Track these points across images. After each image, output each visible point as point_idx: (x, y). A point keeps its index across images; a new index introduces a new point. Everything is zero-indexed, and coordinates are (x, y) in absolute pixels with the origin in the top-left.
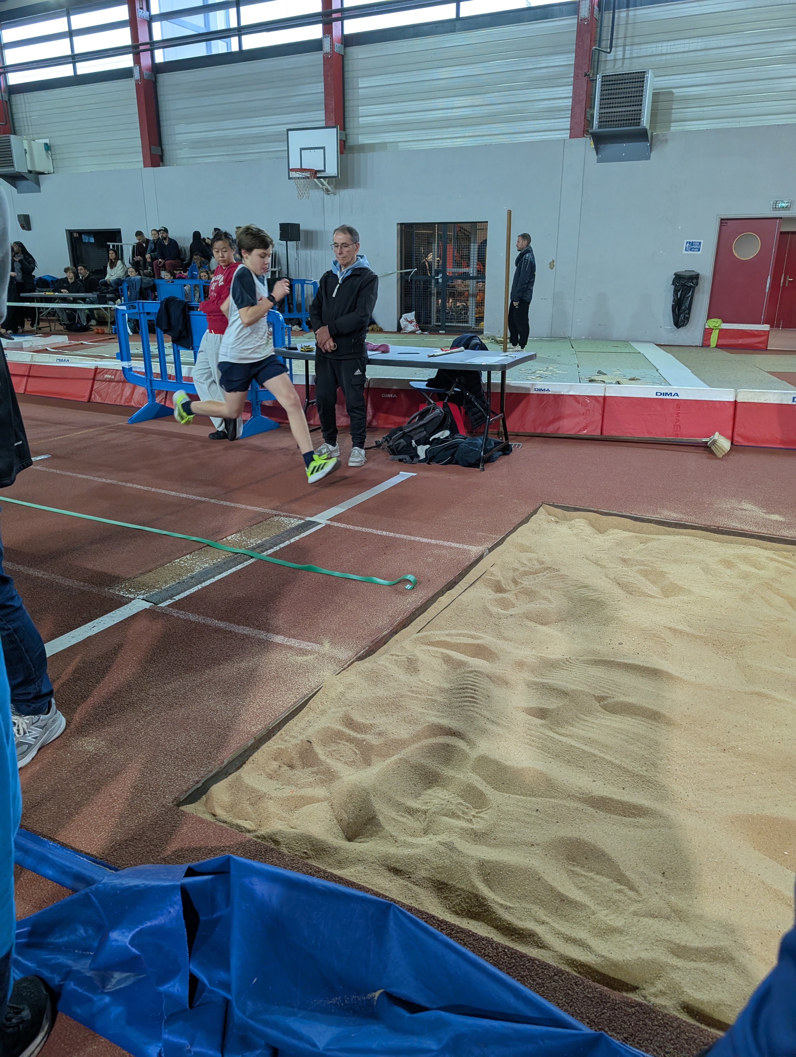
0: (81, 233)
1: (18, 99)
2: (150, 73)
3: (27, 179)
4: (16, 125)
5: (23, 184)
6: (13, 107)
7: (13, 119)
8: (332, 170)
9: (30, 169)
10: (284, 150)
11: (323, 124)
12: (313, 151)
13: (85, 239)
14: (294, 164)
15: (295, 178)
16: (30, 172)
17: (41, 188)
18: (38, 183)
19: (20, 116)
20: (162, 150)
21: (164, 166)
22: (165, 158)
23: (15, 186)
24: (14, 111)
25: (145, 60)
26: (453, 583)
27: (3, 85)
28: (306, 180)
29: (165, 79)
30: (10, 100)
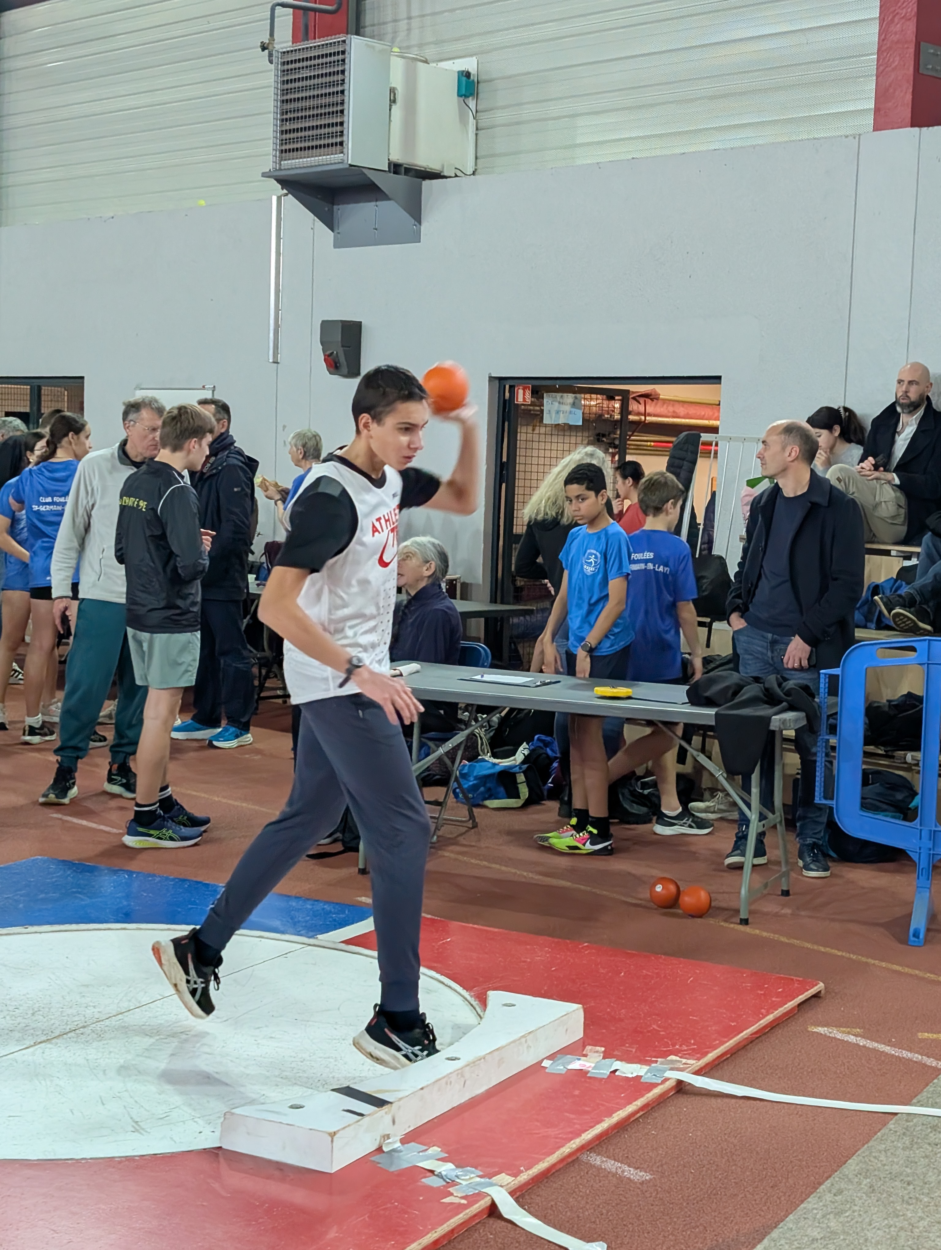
5: (360, 213)
9: (396, 156)
13: (553, 411)
16: (395, 168)
18: (416, 210)
23: (330, 223)
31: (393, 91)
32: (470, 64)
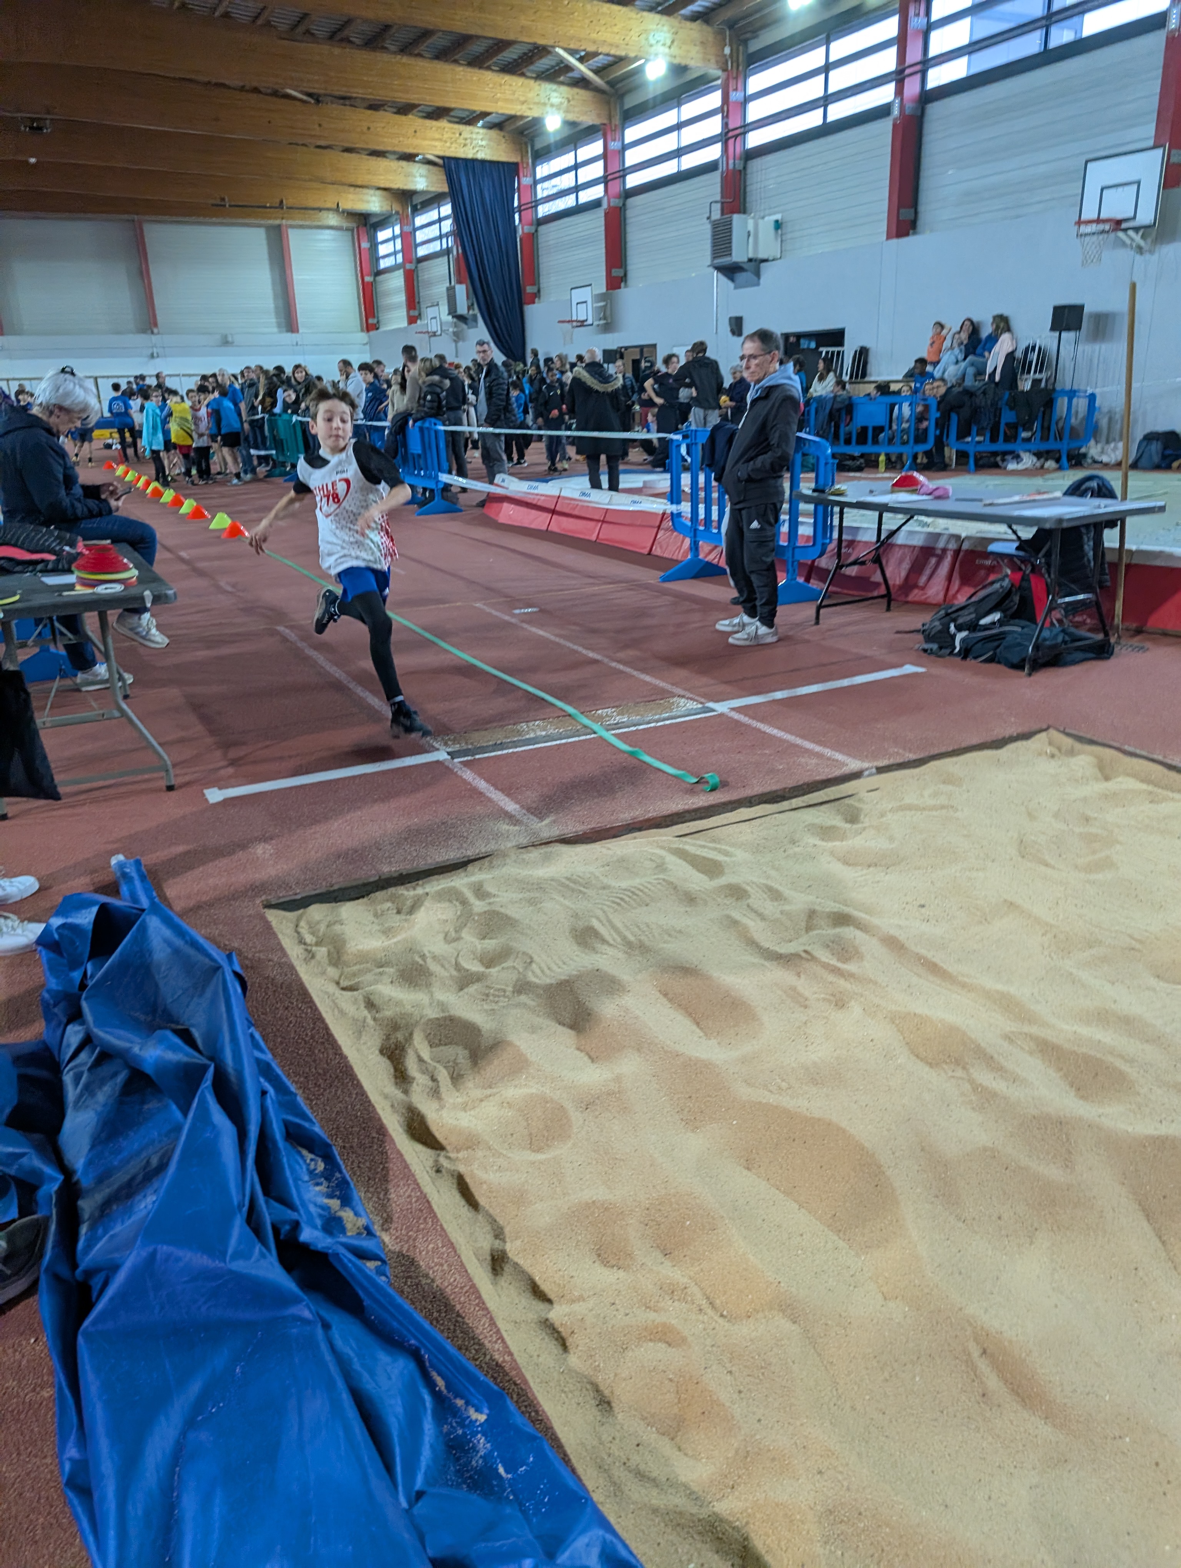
0: (799, 336)
1: (755, 165)
2: (915, 105)
3: (745, 270)
4: (748, 199)
5: (741, 277)
6: (749, 176)
7: (745, 193)
8: (1146, 215)
9: (751, 255)
10: (1077, 195)
11: (1151, 143)
12: (1120, 189)
13: (804, 344)
14: (1090, 213)
15: (1086, 235)
16: (750, 260)
17: (762, 280)
18: (758, 274)
19: (754, 187)
20: (916, 213)
21: (915, 233)
22: (920, 223)
23: (732, 279)
24: (748, 183)
25: (912, 88)
26: (778, 796)
27: (739, 150)
28: (1101, 237)
29: (935, 110)
30: (745, 168)
31: (749, 232)
32: (778, 217)
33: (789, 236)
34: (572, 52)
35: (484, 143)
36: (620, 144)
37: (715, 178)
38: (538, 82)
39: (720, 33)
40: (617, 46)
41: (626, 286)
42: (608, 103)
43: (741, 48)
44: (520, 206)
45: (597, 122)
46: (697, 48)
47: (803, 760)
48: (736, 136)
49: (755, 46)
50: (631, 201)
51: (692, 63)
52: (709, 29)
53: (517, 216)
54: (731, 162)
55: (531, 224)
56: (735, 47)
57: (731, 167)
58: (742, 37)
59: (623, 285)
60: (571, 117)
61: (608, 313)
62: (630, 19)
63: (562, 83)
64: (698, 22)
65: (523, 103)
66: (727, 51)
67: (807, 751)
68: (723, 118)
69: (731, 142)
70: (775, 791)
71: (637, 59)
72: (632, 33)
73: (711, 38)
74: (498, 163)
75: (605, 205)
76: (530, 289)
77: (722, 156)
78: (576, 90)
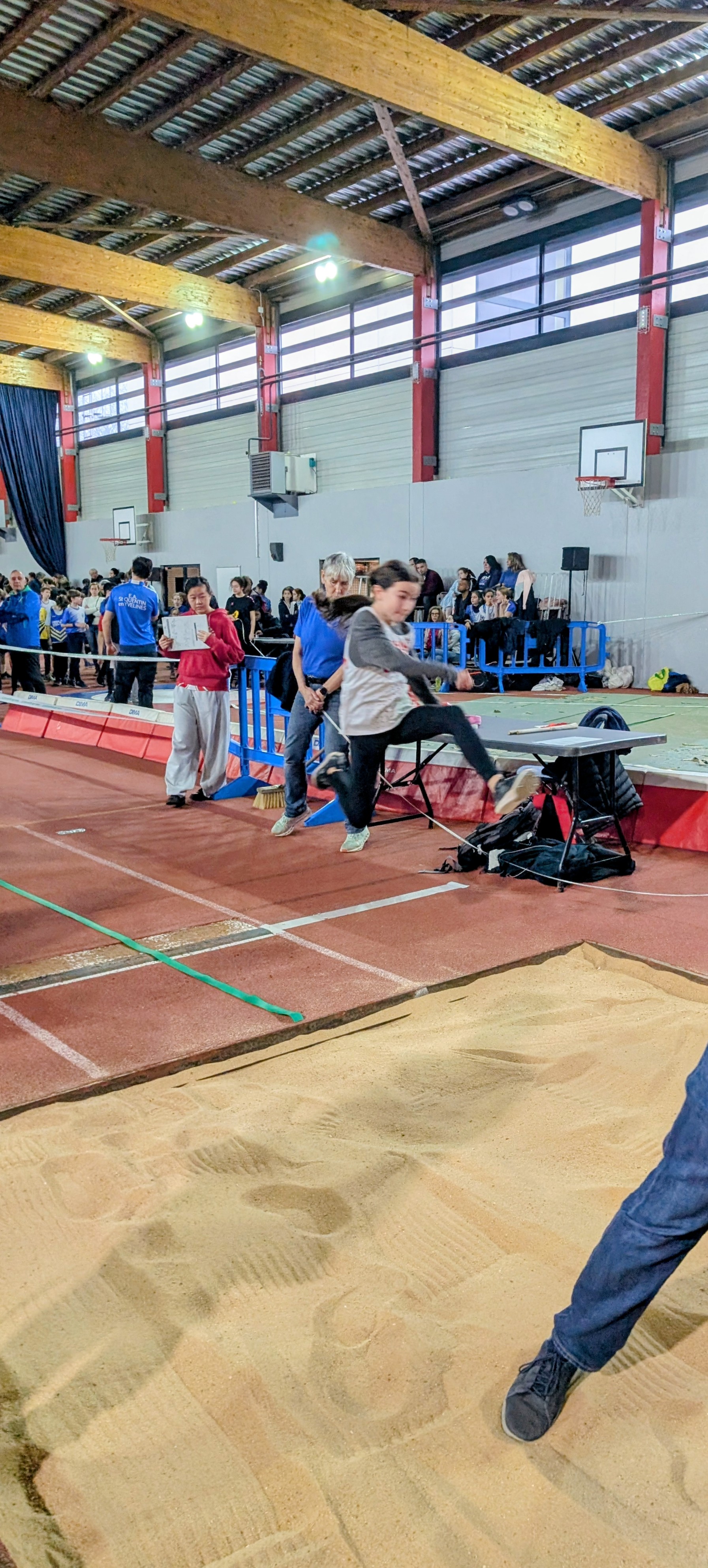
1: (288, 409)
2: (431, 370)
3: (283, 501)
4: (284, 439)
5: (279, 506)
6: (284, 419)
7: (281, 433)
8: (634, 476)
9: (289, 489)
10: (575, 454)
11: (633, 417)
12: (611, 453)
14: (587, 470)
15: (586, 489)
16: (288, 493)
17: (300, 511)
18: (296, 506)
19: (289, 428)
20: (438, 460)
21: (438, 479)
22: (441, 469)
23: (272, 510)
24: (284, 424)
25: (428, 355)
26: (335, 1021)
27: (274, 394)
28: (598, 491)
29: (448, 375)
30: (280, 411)
31: (286, 468)
32: (313, 456)
33: (323, 473)
34: (113, 300)
35: (25, 371)
36: (161, 381)
37: (253, 418)
38: (80, 322)
39: (255, 294)
40: (157, 299)
41: (168, 509)
42: (150, 346)
43: (273, 309)
44: (61, 431)
45: (138, 361)
46: (233, 306)
47: (358, 982)
48: (271, 383)
49: (285, 308)
50: (171, 433)
51: (228, 318)
52: (244, 290)
53: (58, 438)
54: (267, 404)
55: (73, 448)
56: (268, 307)
57: (267, 409)
58: (274, 300)
59: (165, 508)
60: (112, 355)
61: (151, 533)
62: (168, 276)
63: (104, 325)
64: (234, 284)
65: (65, 339)
66: (261, 310)
67: (361, 971)
68: (258, 366)
69: (267, 388)
70: (333, 1015)
71: (175, 310)
72: (171, 288)
73: (246, 299)
74: (39, 389)
75: (147, 434)
76: (70, 508)
77: (258, 399)
78: (117, 332)
